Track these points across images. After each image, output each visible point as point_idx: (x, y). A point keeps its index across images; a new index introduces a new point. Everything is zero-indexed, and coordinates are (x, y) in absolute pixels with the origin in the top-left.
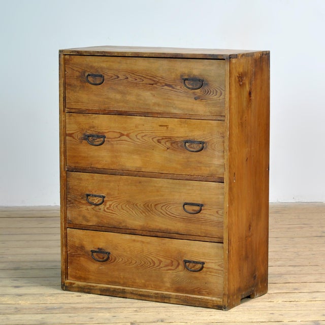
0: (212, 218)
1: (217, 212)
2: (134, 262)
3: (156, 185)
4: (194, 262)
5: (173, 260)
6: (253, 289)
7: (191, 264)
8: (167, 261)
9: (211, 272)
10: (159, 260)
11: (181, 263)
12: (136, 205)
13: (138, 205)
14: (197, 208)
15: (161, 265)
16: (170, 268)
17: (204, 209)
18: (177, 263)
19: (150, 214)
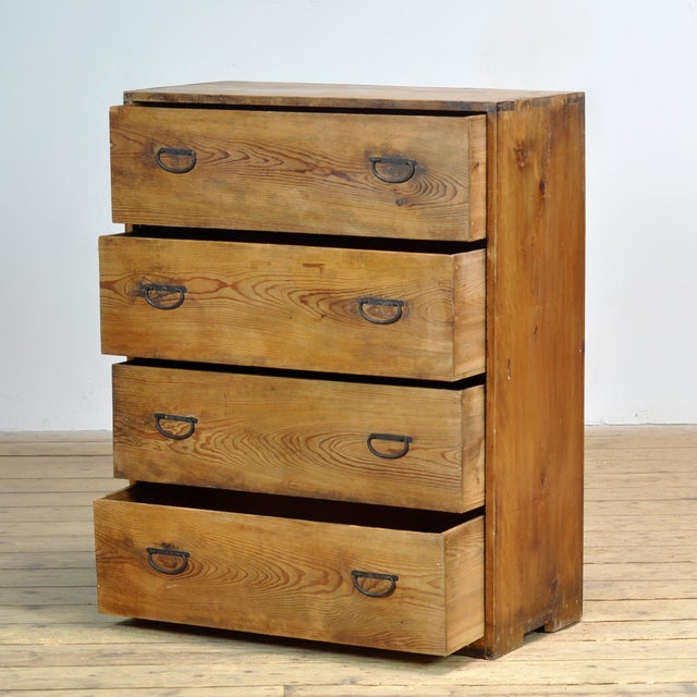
0: (432, 467)
1: (443, 455)
2: (244, 574)
4: (375, 576)
5: (327, 570)
6: (550, 611)
7: (368, 580)
8: (315, 572)
9: (411, 598)
10: (297, 570)
11: (347, 576)
12: (265, 438)
13: (270, 438)
14: (399, 446)
15: (302, 583)
16: (322, 587)
17: (413, 449)
18: (336, 578)
19: (296, 458)
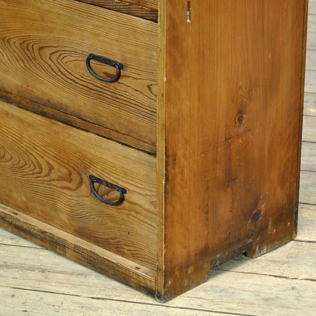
0: (140, 97)
1: (149, 87)
2: (9, 157)
3: (40, 5)
4: (108, 184)
5: (71, 169)
7: (102, 187)
8: (62, 169)
9: (137, 213)
10: (48, 163)
11: (86, 180)
12: (8, 41)
13: (12, 41)
14: (112, 71)
15: (53, 176)
16: (66, 184)
18: (78, 178)
19: (32, 65)
